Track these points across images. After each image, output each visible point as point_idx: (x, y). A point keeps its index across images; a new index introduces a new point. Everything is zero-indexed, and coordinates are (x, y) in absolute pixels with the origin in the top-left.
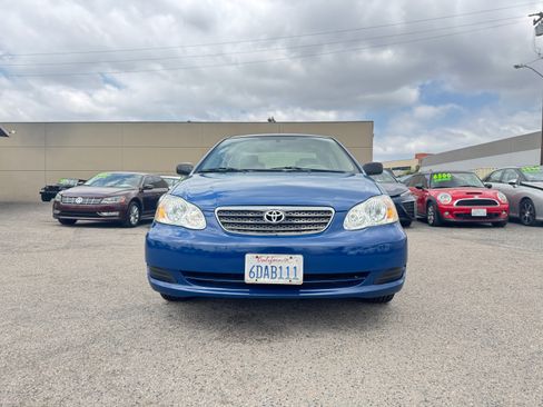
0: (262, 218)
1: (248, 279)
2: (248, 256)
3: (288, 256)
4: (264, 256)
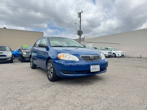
0: (90, 58)
1: (91, 71)
2: (91, 66)
3: (97, 66)
4: (93, 66)
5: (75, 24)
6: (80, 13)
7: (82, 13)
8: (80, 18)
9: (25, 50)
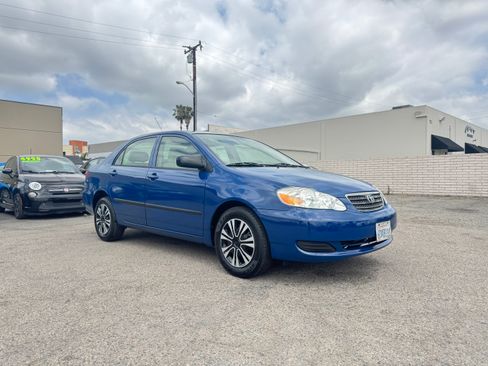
0: (366, 200)
1: (378, 240)
2: (376, 225)
3: (386, 223)
4: (380, 224)
5: (178, 83)
6: (194, 49)
7: (199, 48)
8: (194, 63)
9: (31, 172)
